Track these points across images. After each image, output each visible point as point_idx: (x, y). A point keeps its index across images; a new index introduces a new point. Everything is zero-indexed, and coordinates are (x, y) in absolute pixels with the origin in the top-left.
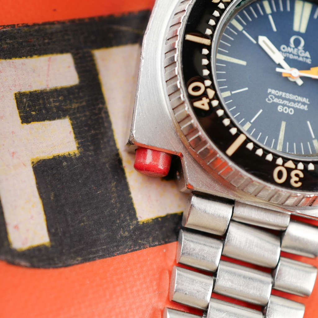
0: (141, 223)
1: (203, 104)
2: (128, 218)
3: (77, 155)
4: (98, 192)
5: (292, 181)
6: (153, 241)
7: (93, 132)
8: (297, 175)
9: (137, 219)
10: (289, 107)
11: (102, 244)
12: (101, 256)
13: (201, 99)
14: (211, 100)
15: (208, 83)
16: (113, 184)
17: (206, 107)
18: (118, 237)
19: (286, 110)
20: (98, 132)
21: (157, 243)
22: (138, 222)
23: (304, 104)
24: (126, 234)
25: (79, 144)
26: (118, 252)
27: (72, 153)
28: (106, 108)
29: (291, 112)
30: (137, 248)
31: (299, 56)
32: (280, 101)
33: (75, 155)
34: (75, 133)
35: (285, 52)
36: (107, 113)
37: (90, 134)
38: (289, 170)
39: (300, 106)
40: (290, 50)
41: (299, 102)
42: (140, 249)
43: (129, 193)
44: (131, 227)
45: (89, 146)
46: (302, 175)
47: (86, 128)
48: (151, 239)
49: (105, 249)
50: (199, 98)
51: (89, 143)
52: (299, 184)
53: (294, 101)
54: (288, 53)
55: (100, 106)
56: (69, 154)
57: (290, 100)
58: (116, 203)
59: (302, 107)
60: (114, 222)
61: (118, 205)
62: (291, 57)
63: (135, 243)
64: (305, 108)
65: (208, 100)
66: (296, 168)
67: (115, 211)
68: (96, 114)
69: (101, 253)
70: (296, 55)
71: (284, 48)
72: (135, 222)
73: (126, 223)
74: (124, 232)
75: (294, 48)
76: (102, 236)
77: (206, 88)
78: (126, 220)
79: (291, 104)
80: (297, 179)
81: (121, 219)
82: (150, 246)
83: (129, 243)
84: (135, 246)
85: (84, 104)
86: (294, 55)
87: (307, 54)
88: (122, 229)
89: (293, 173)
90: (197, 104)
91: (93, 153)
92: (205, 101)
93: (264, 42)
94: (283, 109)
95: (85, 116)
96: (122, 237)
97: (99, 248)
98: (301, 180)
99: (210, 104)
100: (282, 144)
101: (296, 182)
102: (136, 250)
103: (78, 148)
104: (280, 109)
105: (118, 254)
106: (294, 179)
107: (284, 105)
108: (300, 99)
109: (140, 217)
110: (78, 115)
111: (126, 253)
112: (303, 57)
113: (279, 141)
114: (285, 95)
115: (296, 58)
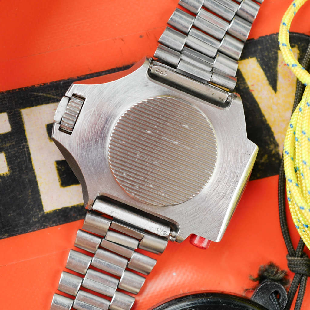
0: (46, 213)
2: (38, 210)
3: (8, 175)
4: (20, 196)
6: (52, 223)
7: (19, 160)
9: (43, 211)
11: (21, 226)
12: (20, 233)
16: (30, 191)
18: (31, 222)
20: (21, 160)
21: (55, 225)
22: (44, 213)
24: (36, 219)
25: (9, 168)
26: (30, 231)
27: (5, 174)
28: (28, 145)
30: (43, 227)
33: (7, 175)
34: (7, 162)
36: (28, 148)
37: (17, 161)
42: (44, 228)
43: (40, 196)
44: (40, 216)
45: (16, 169)
47: (15, 158)
48: (51, 222)
49: (22, 229)
51: (16, 167)
55: (24, 144)
56: (3, 175)
58: (31, 201)
60: (29, 213)
61: (32, 203)
63: (42, 225)
67: (30, 207)
68: (21, 149)
69: (20, 231)
72: (42, 213)
73: (36, 214)
74: (35, 219)
76: (21, 222)
78: (37, 212)
81: (34, 211)
82: (50, 226)
83: (37, 225)
84: (41, 227)
85: (14, 143)
88: (33, 217)
91: (18, 173)
95: (14, 150)
96: (33, 222)
97: (19, 229)
102: (42, 229)
103: (9, 170)
105: (30, 232)
109: (46, 210)
110: (10, 150)
111: (36, 231)
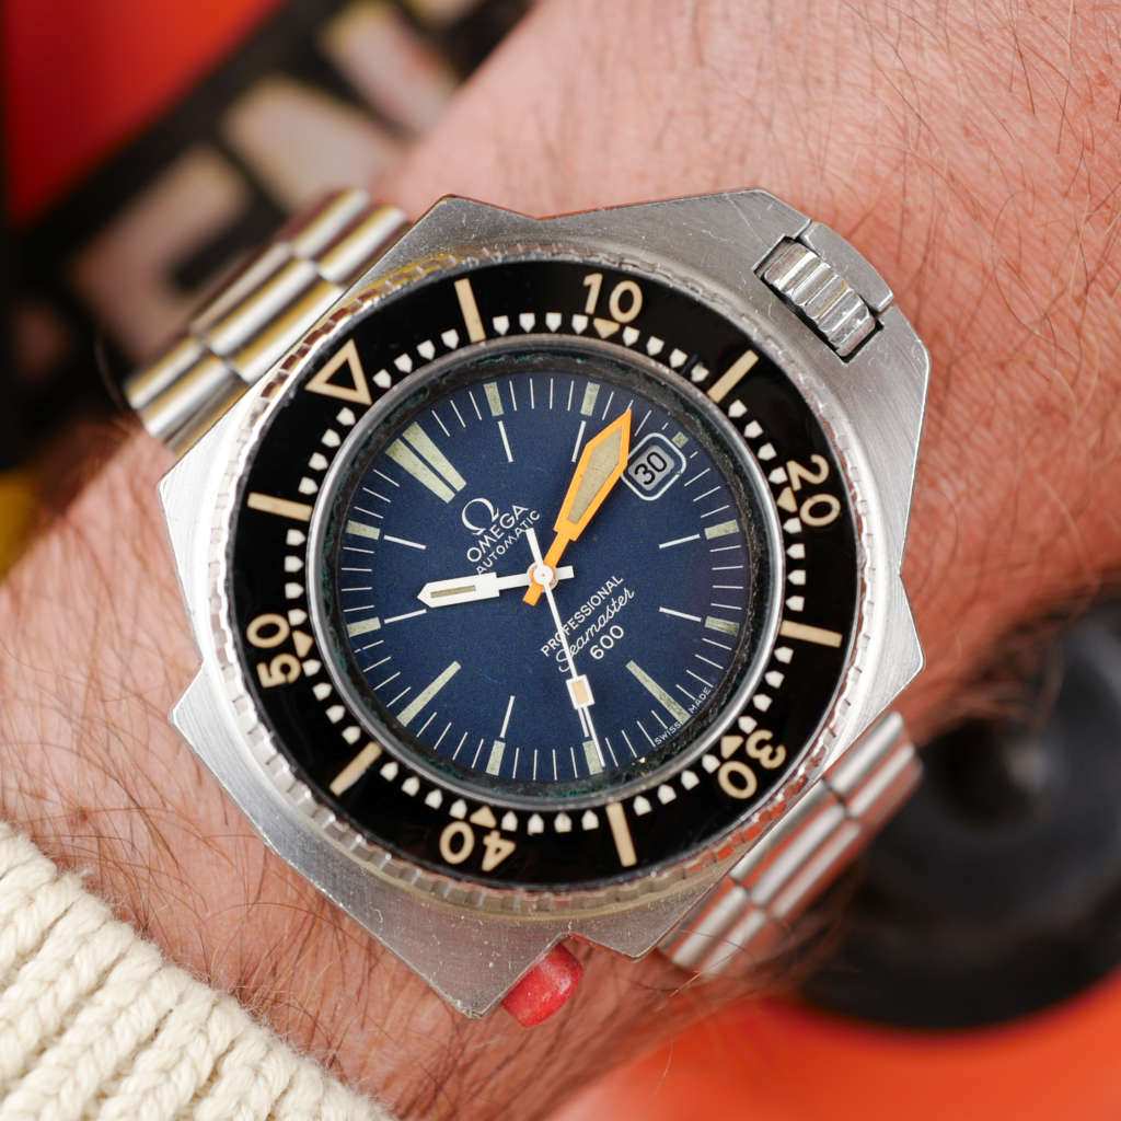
1: (497, 851)
5: (767, 763)
8: (760, 745)
10: (605, 631)
13: (484, 848)
14: (498, 827)
15: (458, 809)
17: (508, 847)
19: (607, 642)
23: (617, 592)
29: (617, 634)
31: (511, 532)
32: (580, 642)
35: (485, 557)
38: (740, 755)
39: (617, 605)
40: (485, 543)
41: (607, 601)
46: (766, 735)
50: (480, 850)
52: (781, 752)
53: (600, 610)
54: (489, 551)
57: (592, 620)
59: (622, 602)
62: (501, 550)
64: (628, 594)
65: (495, 835)
66: (746, 736)
70: (505, 537)
71: (474, 554)
75: (487, 532)
77: (466, 819)
79: (602, 622)
80: (768, 750)
86: (501, 542)
87: (518, 510)
89: (752, 751)
90: (490, 862)
92: (492, 841)
93: (434, 595)
94: (600, 647)
98: (774, 743)
99: (506, 835)
100: (672, 700)
101: (773, 756)
104: (599, 654)
106: (763, 756)
107: (594, 640)
108: (603, 593)
112: (517, 525)
113: (663, 702)
114: (576, 621)
115: (509, 541)
